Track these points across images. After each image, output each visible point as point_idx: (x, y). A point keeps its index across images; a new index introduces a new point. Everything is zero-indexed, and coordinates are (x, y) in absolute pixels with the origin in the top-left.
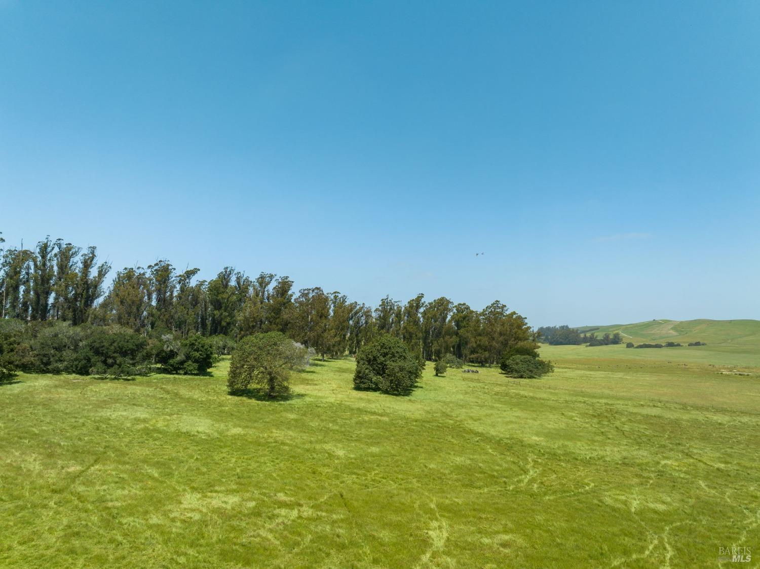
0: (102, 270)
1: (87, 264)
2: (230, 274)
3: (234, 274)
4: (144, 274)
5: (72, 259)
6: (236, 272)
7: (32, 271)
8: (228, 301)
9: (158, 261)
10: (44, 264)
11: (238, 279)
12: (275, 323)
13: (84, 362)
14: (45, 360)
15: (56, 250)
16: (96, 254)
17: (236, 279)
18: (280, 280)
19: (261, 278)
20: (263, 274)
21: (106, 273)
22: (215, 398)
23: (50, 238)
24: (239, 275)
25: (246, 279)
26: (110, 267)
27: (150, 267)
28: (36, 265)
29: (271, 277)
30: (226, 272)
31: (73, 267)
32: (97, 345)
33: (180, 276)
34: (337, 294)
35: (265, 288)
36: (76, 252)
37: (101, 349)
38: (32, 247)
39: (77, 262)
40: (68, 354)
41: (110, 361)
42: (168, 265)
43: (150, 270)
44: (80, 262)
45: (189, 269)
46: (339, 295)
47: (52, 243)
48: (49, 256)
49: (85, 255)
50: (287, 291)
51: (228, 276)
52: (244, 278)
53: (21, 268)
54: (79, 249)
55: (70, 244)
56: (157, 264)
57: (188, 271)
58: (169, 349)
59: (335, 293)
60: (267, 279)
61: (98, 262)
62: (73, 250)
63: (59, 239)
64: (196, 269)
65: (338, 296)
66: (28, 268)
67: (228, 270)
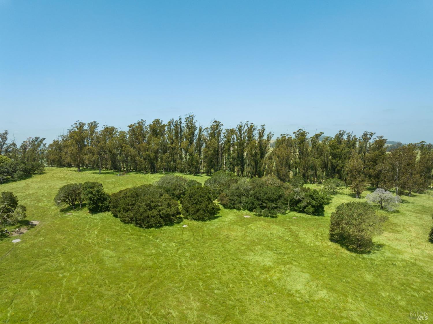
0: (269, 137)
1: (261, 135)
2: (343, 135)
3: (345, 134)
4: (291, 137)
5: (253, 132)
6: (347, 133)
7: (235, 140)
8: (341, 153)
9: (299, 129)
10: (241, 137)
11: (349, 137)
12: (373, 169)
13: (251, 205)
14: (233, 202)
15: (246, 128)
16: (265, 128)
17: (347, 137)
18: (377, 139)
19: (365, 135)
20: (366, 132)
21: (271, 138)
22: (320, 244)
23: (242, 122)
24: (349, 135)
25: (354, 137)
26: (273, 134)
27: (294, 133)
28: (237, 137)
29: (372, 134)
30: (340, 134)
31: (254, 137)
32: (257, 195)
33: (312, 137)
34: (423, 143)
35: (367, 142)
36: (255, 129)
37: (259, 197)
38: (235, 127)
39: (256, 134)
40: (244, 199)
41: (264, 205)
42: (304, 132)
43: (294, 134)
44: (257, 134)
45: (317, 133)
46: (425, 143)
47: (244, 125)
48: (243, 131)
49: (260, 130)
50: (382, 146)
51: (342, 136)
52: (353, 136)
53: (230, 139)
54: (257, 126)
55: (253, 124)
56: (298, 131)
57: (316, 134)
58: (297, 198)
59: (421, 142)
60: (368, 136)
61: (266, 133)
62: (254, 128)
63: (247, 122)
64: (321, 133)
65: (424, 145)
66: (234, 139)
67: (342, 132)
